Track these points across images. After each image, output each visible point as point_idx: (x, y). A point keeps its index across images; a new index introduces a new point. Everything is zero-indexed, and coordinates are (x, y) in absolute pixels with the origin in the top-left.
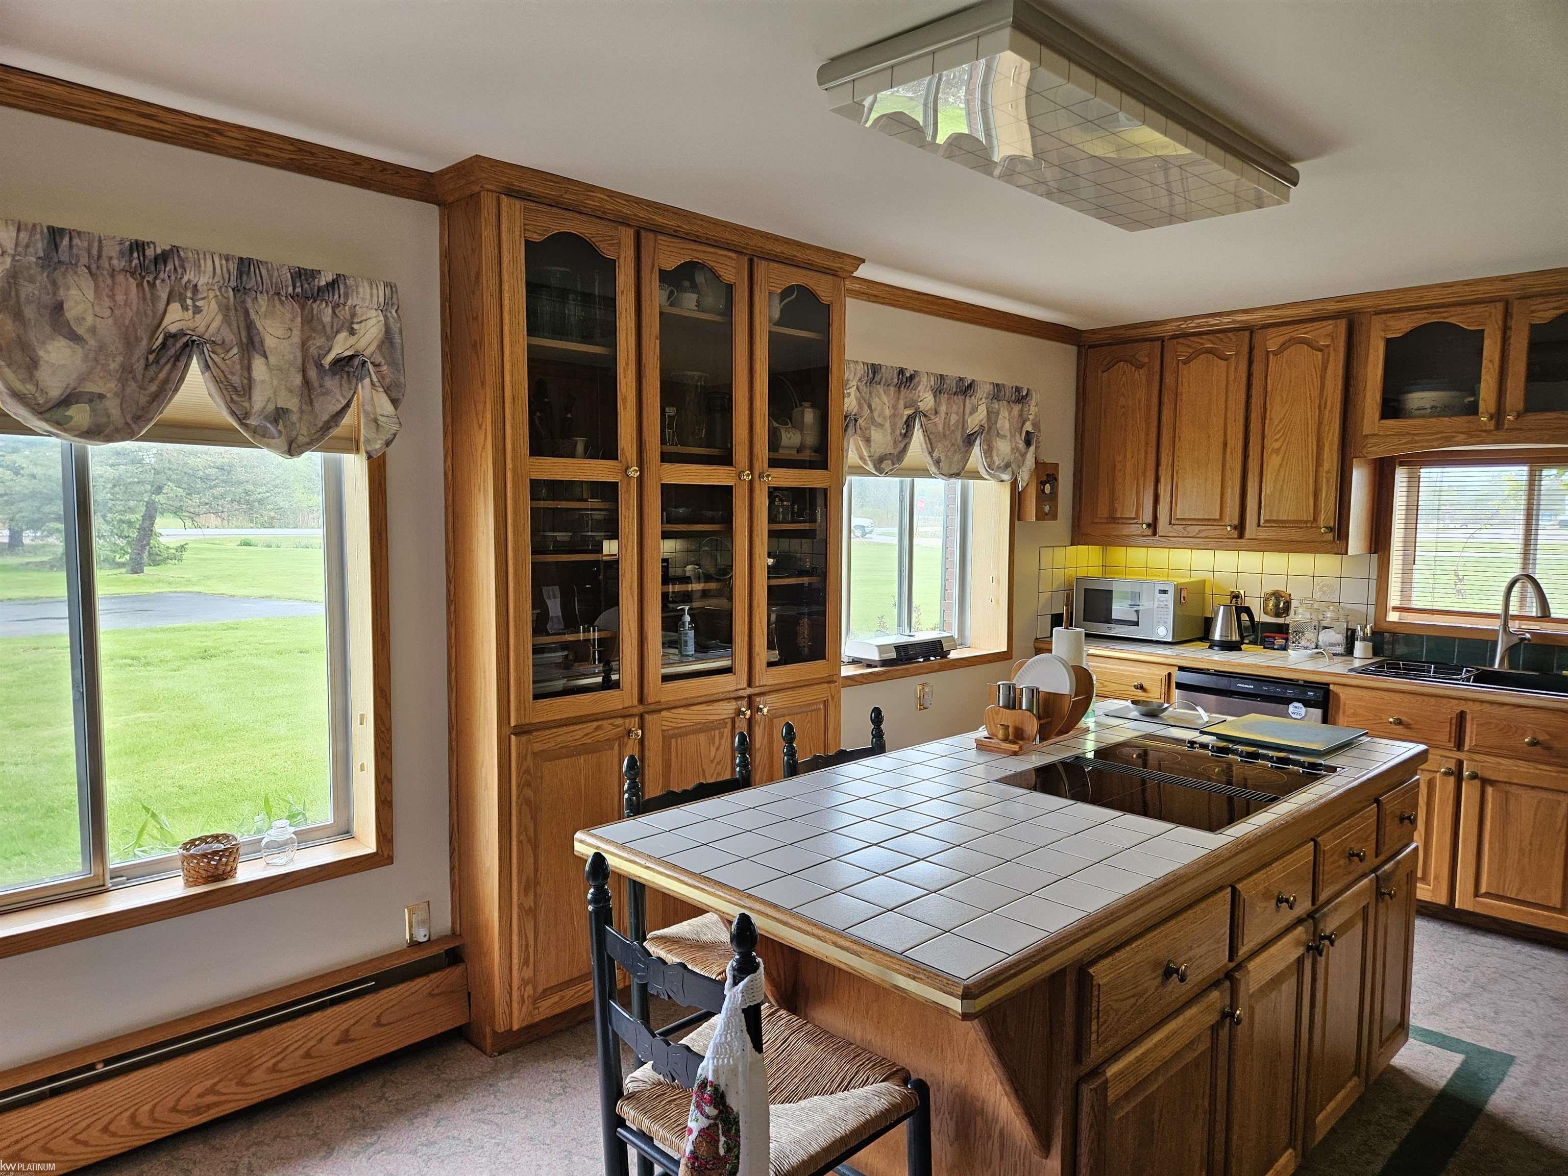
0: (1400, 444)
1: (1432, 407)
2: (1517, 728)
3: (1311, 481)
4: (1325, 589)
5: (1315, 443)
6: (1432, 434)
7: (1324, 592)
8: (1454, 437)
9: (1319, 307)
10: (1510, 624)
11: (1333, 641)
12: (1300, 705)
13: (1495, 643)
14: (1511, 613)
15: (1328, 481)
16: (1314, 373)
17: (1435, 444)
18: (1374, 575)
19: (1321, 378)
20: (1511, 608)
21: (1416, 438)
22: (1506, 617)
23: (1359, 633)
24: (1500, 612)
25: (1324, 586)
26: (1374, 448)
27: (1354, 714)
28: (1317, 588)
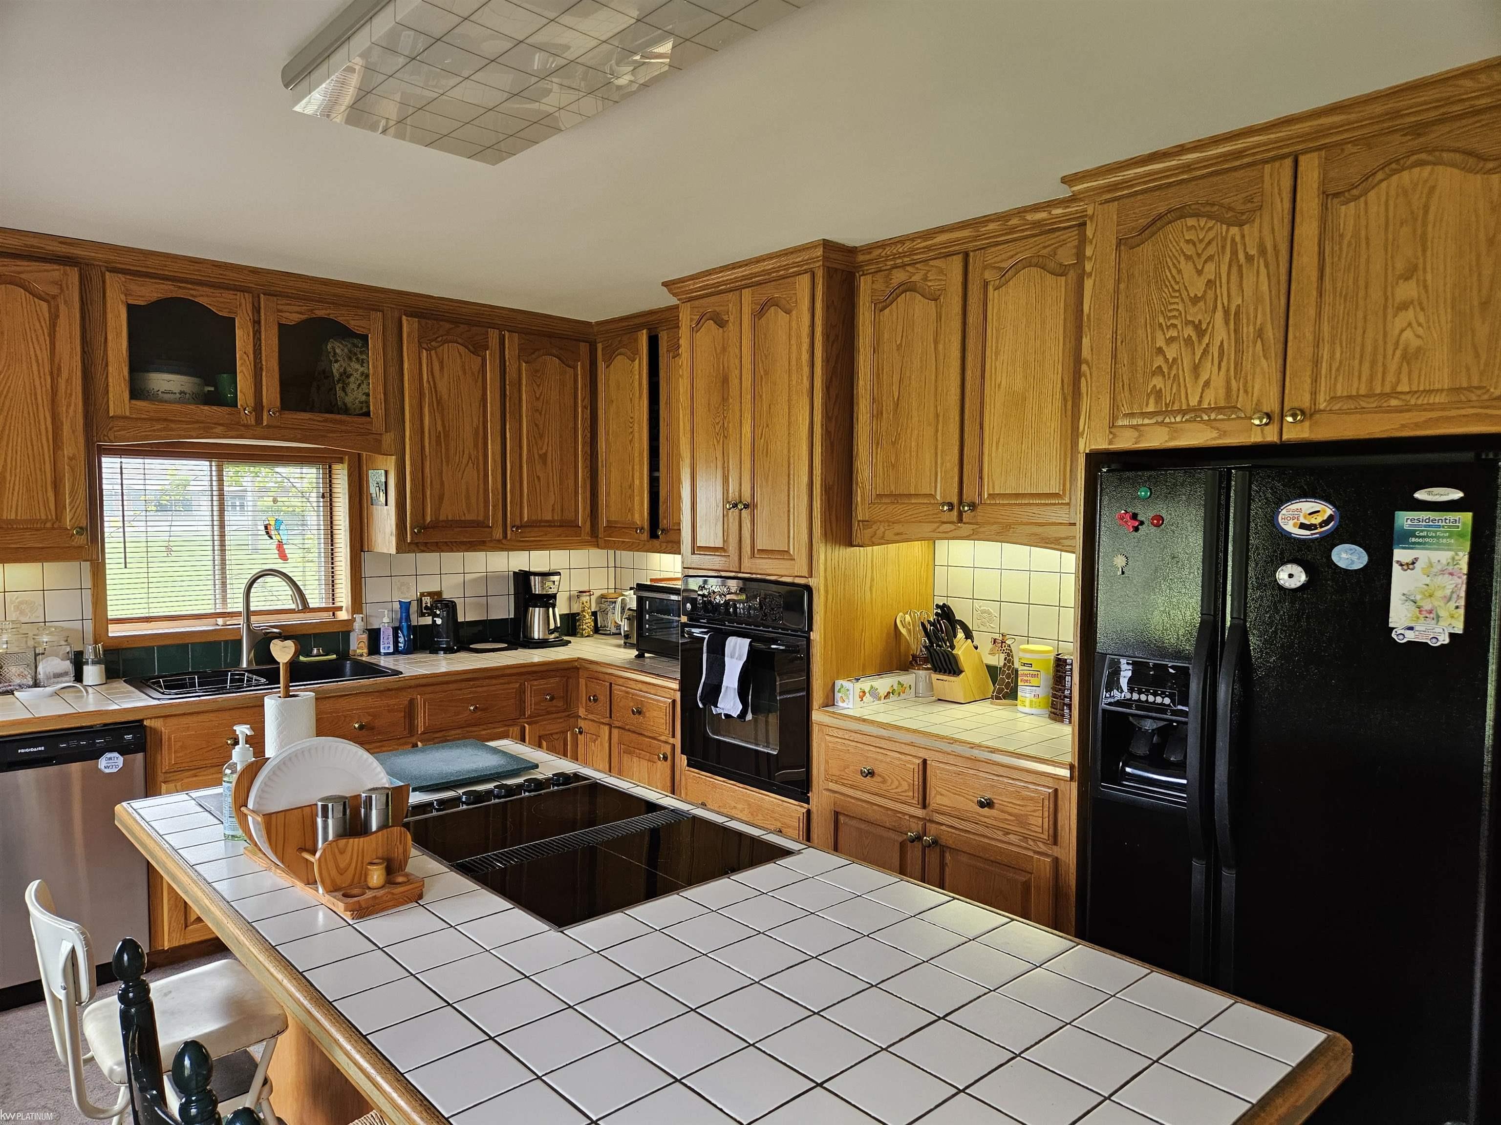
0: (154, 430)
1: (181, 393)
2: (345, 717)
3: (48, 467)
4: (23, 607)
5: (49, 420)
6: (188, 423)
7: (22, 612)
8: (212, 428)
9: (35, 242)
10: (253, 618)
11: (59, 670)
12: (116, 754)
13: (240, 642)
14: (252, 609)
15: (72, 469)
16: (38, 326)
17: (193, 434)
18: (88, 583)
19: (50, 335)
20: (251, 604)
21: (173, 426)
22: (249, 613)
23: (89, 655)
24: (241, 610)
25: (21, 603)
26: (122, 432)
27: (181, 747)
28: (10, 608)
